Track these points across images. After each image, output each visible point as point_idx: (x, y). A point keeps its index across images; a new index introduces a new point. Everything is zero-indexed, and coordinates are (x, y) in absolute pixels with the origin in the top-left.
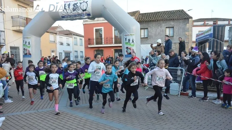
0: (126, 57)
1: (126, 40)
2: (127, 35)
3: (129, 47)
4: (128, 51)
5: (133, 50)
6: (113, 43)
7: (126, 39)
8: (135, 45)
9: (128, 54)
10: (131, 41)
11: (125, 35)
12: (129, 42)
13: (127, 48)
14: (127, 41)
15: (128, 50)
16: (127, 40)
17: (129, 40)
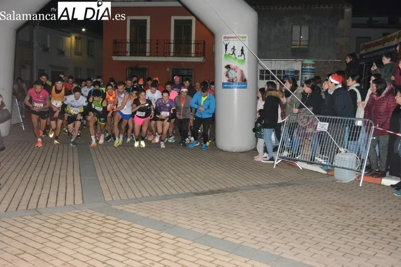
0: (224, 87)
1: (226, 49)
2: (229, 38)
3: (233, 64)
4: (230, 75)
5: (242, 71)
6: (172, 54)
7: (226, 46)
8: (246, 60)
9: (229, 81)
10: (238, 52)
11: (225, 37)
12: (233, 53)
13: (228, 67)
14: (229, 51)
15: (231, 71)
16: (230, 48)
17: (234, 48)
